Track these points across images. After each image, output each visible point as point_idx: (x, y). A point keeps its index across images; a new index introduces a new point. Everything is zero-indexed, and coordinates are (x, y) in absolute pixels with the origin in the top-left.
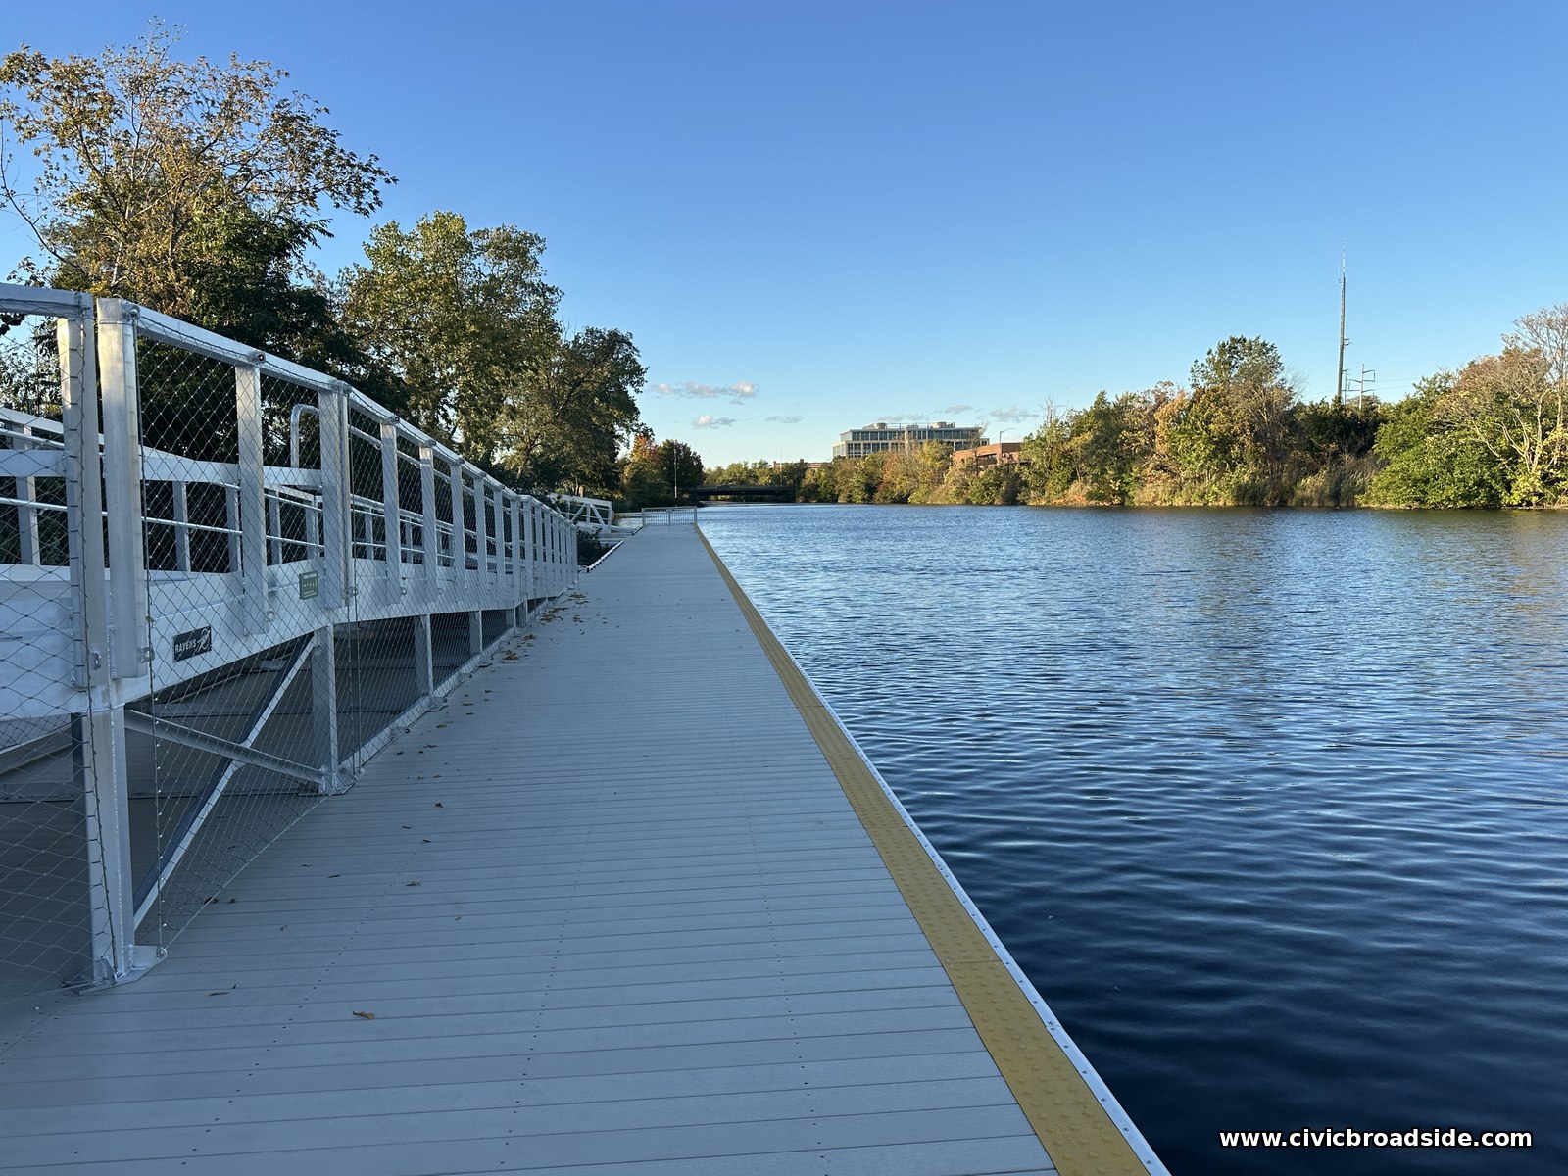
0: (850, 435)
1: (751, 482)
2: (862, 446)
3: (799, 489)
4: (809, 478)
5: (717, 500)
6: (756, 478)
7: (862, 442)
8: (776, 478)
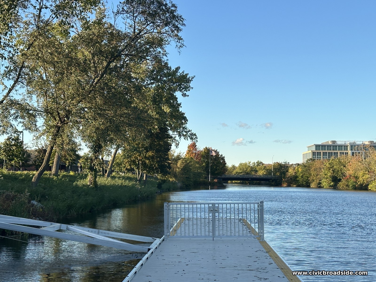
0: (314, 147)
1: (253, 173)
2: (322, 154)
3: (284, 178)
4: (291, 172)
5: (232, 183)
6: (256, 171)
7: (322, 152)
8: (269, 171)
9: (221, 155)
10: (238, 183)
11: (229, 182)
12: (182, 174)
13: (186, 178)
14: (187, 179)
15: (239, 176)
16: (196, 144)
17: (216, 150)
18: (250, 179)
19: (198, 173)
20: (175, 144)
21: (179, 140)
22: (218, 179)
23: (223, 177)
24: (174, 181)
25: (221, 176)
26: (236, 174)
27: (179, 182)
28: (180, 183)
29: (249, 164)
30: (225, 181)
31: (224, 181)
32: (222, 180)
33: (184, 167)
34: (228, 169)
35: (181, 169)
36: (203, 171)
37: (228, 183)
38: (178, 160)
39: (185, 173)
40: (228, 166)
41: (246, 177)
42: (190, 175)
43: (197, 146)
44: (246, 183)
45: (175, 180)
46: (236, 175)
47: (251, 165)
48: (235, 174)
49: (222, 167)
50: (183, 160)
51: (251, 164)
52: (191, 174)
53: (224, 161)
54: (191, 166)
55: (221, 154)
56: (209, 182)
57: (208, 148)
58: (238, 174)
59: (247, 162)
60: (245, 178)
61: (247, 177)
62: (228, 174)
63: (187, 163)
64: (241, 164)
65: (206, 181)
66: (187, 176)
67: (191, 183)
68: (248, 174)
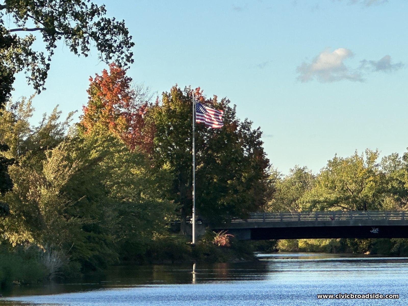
1: (389, 202)
5: (295, 249)
9: (246, 126)
10: (324, 250)
11: (283, 243)
12: (67, 213)
13: (86, 228)
14: (88, 234)
15: (328, 218)
16: (128, 74)
17: (219, 101)
18: (375, 231)
19: (140, 206)
20: (29, 74)
21: (47, 54)
22: (230, 231)
23: (252, 223)
24: (27, 247)
25: (245, 216)
26: (311, 209)
27: (51, 250)
28: (56, 252)
29: (369, 163)
30: (262, 242)
31: (258, 243)
32: (248, 236)
33: (72, 178)
34: (277, 185)
35: (61, 192)
36: (163, 196)
37: (276, 251)
38: (45, 148)
39: (80, 205)
40: (276, 173)
41: (356, 221)
42: (102, 216)
43: (131, 84)
44: (356, 250)
45: (31, 240)
46: (312, 215)
47: (380, 168)
48: (308, 211)
49: (250, 180)
50: (69, 150)
51: (378, 161)
52: (110, 212)
53: (260, 152)
54: (107, 173)
55: (242, 121)
56: (190, 249)
57: (185, 94)
58: (322, 208)
59: (359, 155)
60: (351, 224)
61: (361, 221)
62: (277, 208)
63: (86, 161)
64: (334, 163)
65: (176, 242)
66: (91, 222)
67: (109, 251)
68: (365, 208)
